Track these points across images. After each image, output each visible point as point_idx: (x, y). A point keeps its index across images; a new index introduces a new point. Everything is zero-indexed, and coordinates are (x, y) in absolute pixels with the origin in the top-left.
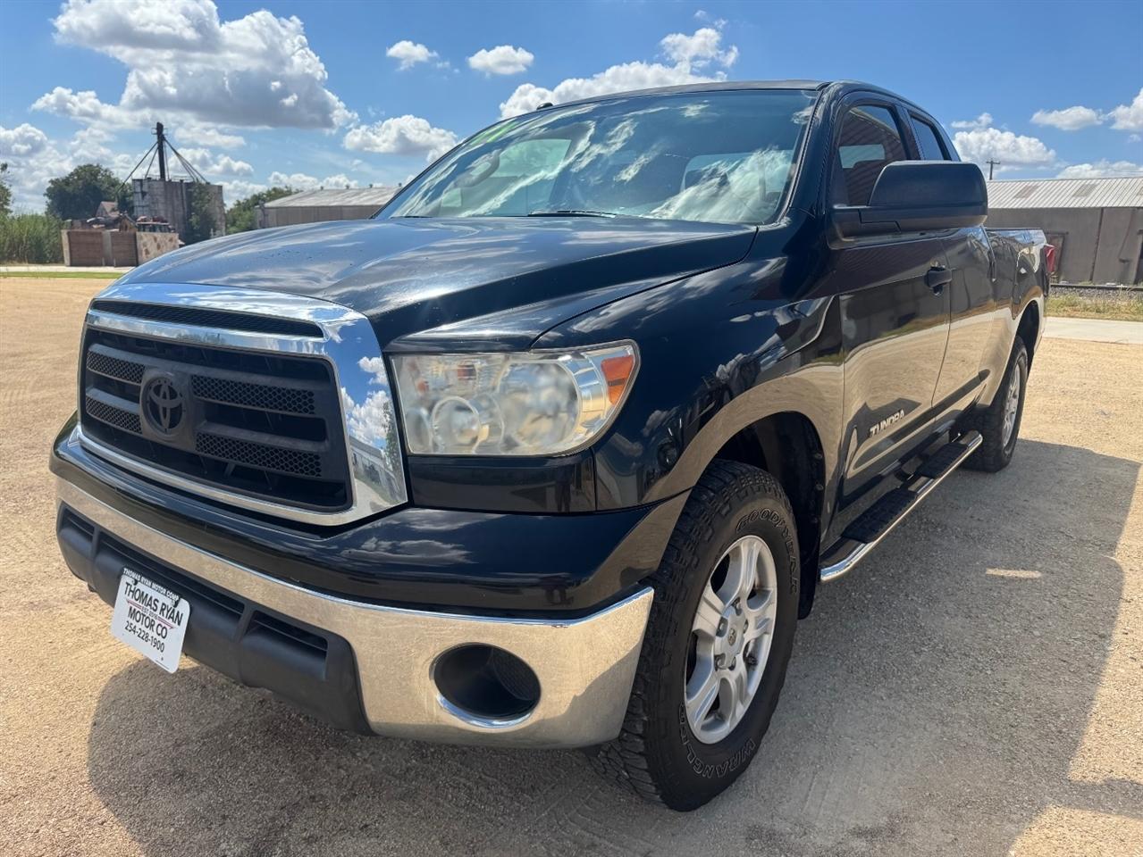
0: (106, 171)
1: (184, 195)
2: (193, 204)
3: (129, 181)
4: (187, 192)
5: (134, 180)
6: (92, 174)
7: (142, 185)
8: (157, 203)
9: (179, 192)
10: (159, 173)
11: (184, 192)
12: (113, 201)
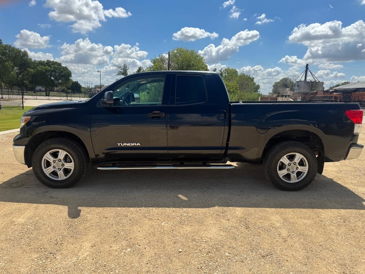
0: (290, 79)
1: (310, 86)
2: (313, 88)
3: (295, 82)
4: (311, 85)
5: (296, 82)
6: (286, 81)
7: (298, 83)
8: (301, 88)
9: (309, 85)
10: (304, 79)
11: (310, 85)
12: (289, 88)
